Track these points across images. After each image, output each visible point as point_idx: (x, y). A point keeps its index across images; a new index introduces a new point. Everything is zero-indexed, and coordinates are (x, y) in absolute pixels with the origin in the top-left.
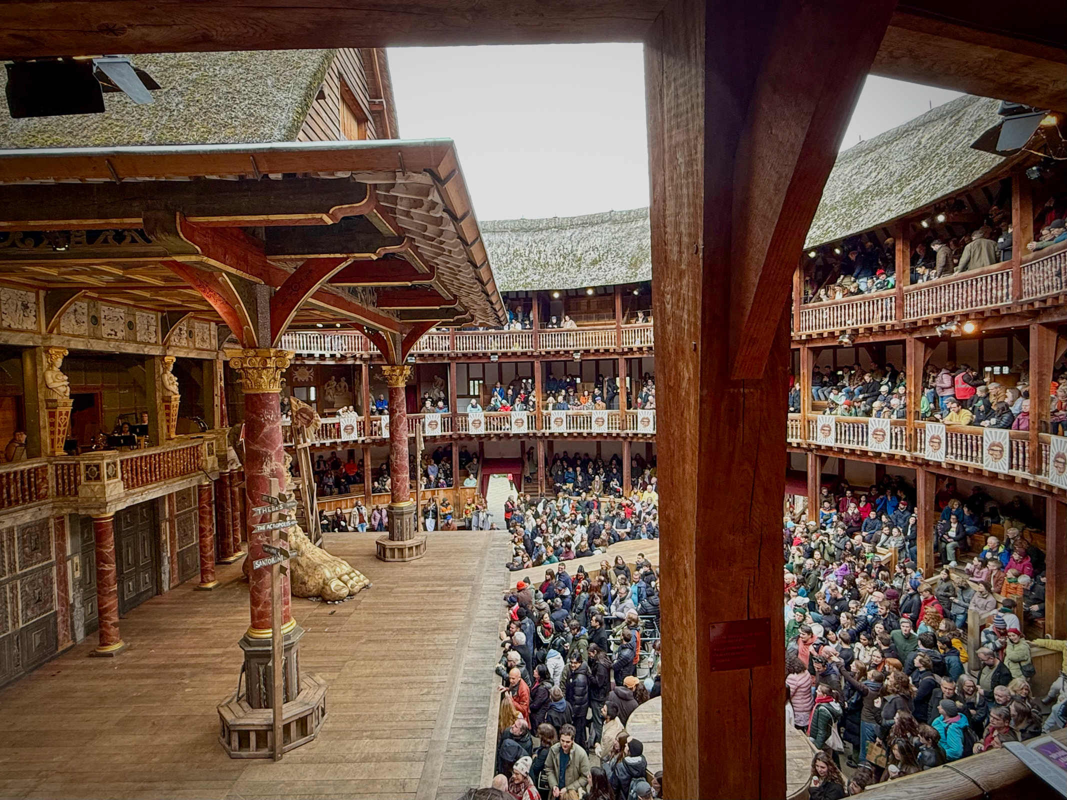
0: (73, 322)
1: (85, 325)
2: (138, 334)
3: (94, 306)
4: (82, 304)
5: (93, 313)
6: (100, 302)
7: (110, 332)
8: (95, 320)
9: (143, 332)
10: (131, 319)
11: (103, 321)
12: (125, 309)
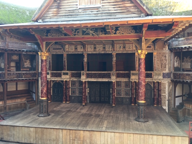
0: (90, 49)
1: (93, 49)
2: (106, 49)
3: (95, 45)
4: (92, 46)
7: (99, 50)
8: (95, 48)
9: (108, 49)
11: (97, 48)
12: (103, 45)
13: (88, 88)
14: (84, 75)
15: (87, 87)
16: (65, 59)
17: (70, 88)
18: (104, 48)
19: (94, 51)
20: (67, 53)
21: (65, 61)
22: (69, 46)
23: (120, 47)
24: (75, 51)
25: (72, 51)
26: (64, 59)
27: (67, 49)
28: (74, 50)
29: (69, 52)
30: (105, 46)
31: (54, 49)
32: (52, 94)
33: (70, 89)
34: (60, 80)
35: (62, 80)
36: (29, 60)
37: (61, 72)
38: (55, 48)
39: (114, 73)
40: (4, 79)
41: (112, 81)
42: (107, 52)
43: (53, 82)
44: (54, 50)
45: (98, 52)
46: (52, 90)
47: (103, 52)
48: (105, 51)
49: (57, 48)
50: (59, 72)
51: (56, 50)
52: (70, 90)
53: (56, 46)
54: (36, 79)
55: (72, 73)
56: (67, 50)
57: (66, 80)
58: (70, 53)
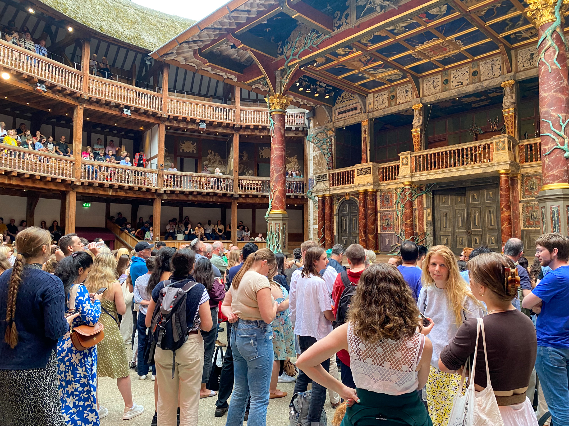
0: (432, 88)
1: (440, 87)
2: (482, 77)
3: (446, 74)
4: (437, 77)
5: (445, 78)
6: (449, 70)
7: (457, 84)
8: (446, 82)
9: (487, 73)
10: (476, 69)
11: (452, 80)
12: (471, 65)
13: (428, 207)
14: (407, 164)
15: (425, 206)
16: (365, 133)
17: (380, 212)
18: (475, 74)
19: (442, 91)
20: (371, 116)
21: (365, 138)
22: (376, 95)
23: (532, 55)
24: (390, 106)
25: (384, 106)
26: (363, 133)
27: (370, 104)
28: (387, 103)
29: (376, 110)
30: (479, 66)
31: (339, 113)
32: (335, 234)
33: (379, 214)
34: (352, 190)
35: (355, 189)
36: (295, 157)
37: (353, 169)
38: (343, 109)
39: (503, 142)
40: (231, 192)
41: (496, 169)
42: (485, 84)
43: (339, 199)
44: (340, 116)
45: (453, 91)
46: (335, 221)
47: (471, 88)
48: (479, 81)
49: (348, 108)
50: (348, 169)
51: (344, 115)
52: (379, 219)
53: (344, 104)
54: (303, 196)
55: (383, 168)
56: (371, 106)
57: (365, 188)
58: (377, 114)
